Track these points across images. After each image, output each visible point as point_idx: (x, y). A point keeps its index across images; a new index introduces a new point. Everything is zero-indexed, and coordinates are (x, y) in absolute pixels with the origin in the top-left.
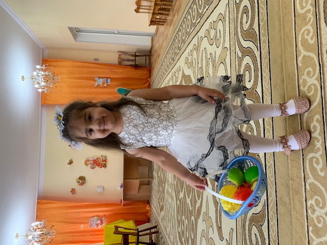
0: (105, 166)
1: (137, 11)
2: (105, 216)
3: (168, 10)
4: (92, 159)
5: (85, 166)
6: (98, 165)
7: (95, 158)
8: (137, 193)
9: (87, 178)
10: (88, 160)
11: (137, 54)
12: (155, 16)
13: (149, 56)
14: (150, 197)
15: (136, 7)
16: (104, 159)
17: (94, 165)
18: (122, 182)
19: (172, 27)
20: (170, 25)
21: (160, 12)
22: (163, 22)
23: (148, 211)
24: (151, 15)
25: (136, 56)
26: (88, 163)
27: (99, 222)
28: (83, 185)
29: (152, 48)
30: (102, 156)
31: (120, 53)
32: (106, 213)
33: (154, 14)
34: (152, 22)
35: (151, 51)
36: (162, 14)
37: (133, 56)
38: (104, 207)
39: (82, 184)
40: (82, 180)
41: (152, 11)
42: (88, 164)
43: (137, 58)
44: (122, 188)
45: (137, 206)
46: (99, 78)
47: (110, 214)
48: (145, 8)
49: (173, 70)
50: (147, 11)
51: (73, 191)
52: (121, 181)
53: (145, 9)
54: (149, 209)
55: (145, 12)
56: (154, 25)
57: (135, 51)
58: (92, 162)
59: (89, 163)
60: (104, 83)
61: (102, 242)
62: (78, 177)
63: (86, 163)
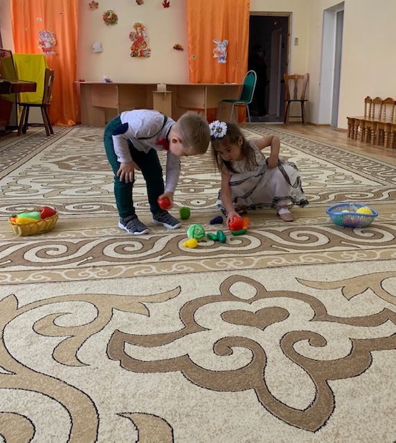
0: (134, 55)
1: (368, 100)
2: (57, 54)
3: (368, 141)
4: (144, 35)
5: (134, 24)
6: (136, 45)
7: (146, 40)
8: (94, 104)
9: (114, 27)
10: (142, 29)
11: (305, 103)
12: (361, 124)
13: (303, 122)
14: (88, 125)
15: (373, 98)
16: (145, 53)
17: (136, 38)
18: (114, 82)
19: (346, 145)
20: (349, 144)
21: (366, 130)
22: (353, 136)
23: (65, 122)
24: (363, 119)
25: (302, 102)
26: (139, 28)
27: (48, 45)
28: (104, 21)
29: (315, 125)
30: (149, 50)
31: (306, 77)
32: (61, 57)
33: (364, 122)
34: (352, 121)
35: (310, 124)
36: (363, 133)
37: (303, 97)
38: (71, 54)
39: (105, 19)
40: (111, 19)
41: (367, 119)
42: (136, 29)
43: (300, 103)
44: (105, 82)
45: (73, 105)
46: (227, 47)
47: (59, 62)
48: (372, 110)
49: (289, 148)
50: (368, 115)
51: (95, 5)
52: (115, 80)
53: (370, 110)
54: (69, 123)
55: (366, 111)
56: (349, 124)
57: (310, 100)
58: (140, 34)
59: (138, 30)
60: (219, 53)
61: (16, 51)
62: (115, 13)
63: (139, 26)
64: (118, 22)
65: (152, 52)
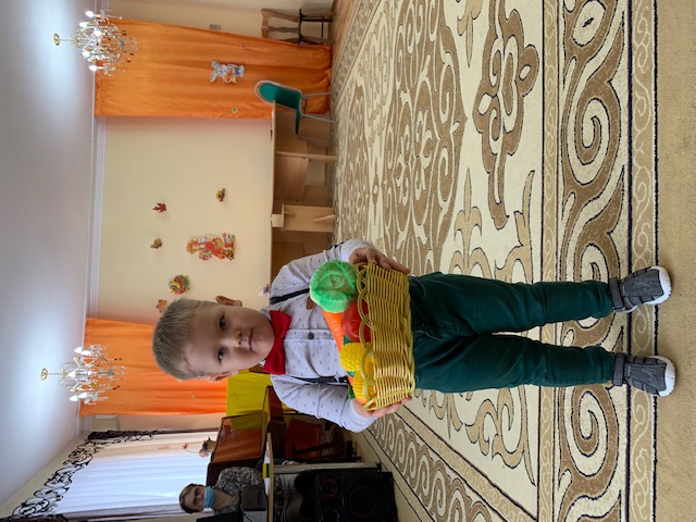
0: (231, 255)
4: (203, 240)
5: (188, 253)
6: (217, 253)
7: (210, 239)
9: (193, 281)
10: (196, 243)
13: (330, 20)
16: (229, 241)
17: (207, 252)
18: (268, 282)
26: (194, 247)
28: (184, 294)
30: (225, 235)
31: (265, 13)
37: (294, 19)
39: (181, 291)
40: (181, 284)
42: (195, 250)
46: (221, 63)
51: (162, 305)
52: (266, 280)
58: (203, 246)
59: (197, 248)
60: (230, 74)
61: (223, 411)
62: (173, 277)
63: (191, 247)
64: (185, 275)
65: (228, 232)
